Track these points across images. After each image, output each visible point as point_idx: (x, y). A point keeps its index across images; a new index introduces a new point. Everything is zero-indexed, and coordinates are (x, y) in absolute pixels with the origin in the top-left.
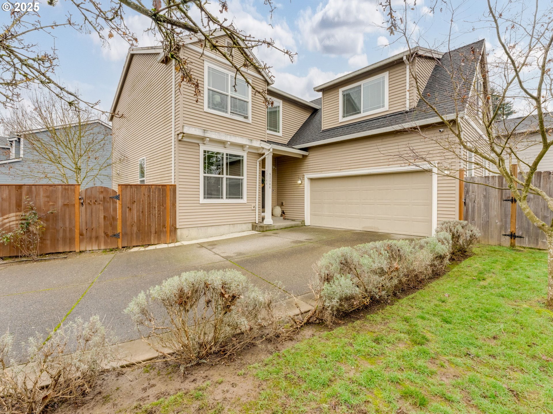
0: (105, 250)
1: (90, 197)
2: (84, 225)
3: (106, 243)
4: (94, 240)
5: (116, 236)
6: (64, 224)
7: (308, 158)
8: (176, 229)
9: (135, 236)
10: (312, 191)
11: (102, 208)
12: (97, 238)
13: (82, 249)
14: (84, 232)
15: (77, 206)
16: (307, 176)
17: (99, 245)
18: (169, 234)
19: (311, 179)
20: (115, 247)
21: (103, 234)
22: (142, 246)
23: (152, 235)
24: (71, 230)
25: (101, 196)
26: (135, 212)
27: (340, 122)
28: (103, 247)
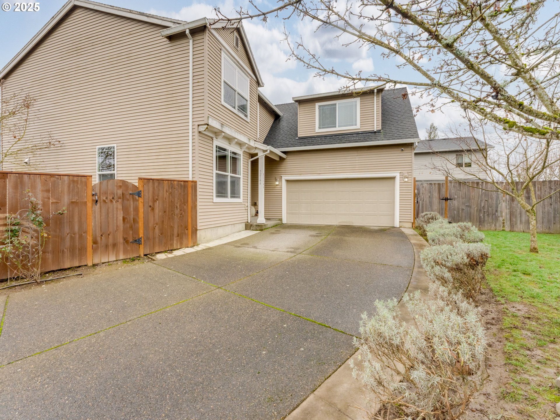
0: (124, 260)
1: (106, 193)
2: (98, 229)
3: (125, 252)
4: (110, 248)
5: (137, 241)
6: (72, 228)
7: (285, 161)
8: (196, 230)
9: (157, 240)
10: (288, 192)
11: (120, 207)
12: (115, 245)
13: (96, 261)
14: (99, 239)
15: (89, 204)
16: (285, 178)
17: (117, 255)
18: (190, 236)
19: (287, 181)
20: (135, 255)
21: (121, 240)
22: (165, 252)
23: (175, 238)
24: (81, 236)
25: (120, 192)
26: (157, 211)
27: (316, 132)
28: (122, 257)
